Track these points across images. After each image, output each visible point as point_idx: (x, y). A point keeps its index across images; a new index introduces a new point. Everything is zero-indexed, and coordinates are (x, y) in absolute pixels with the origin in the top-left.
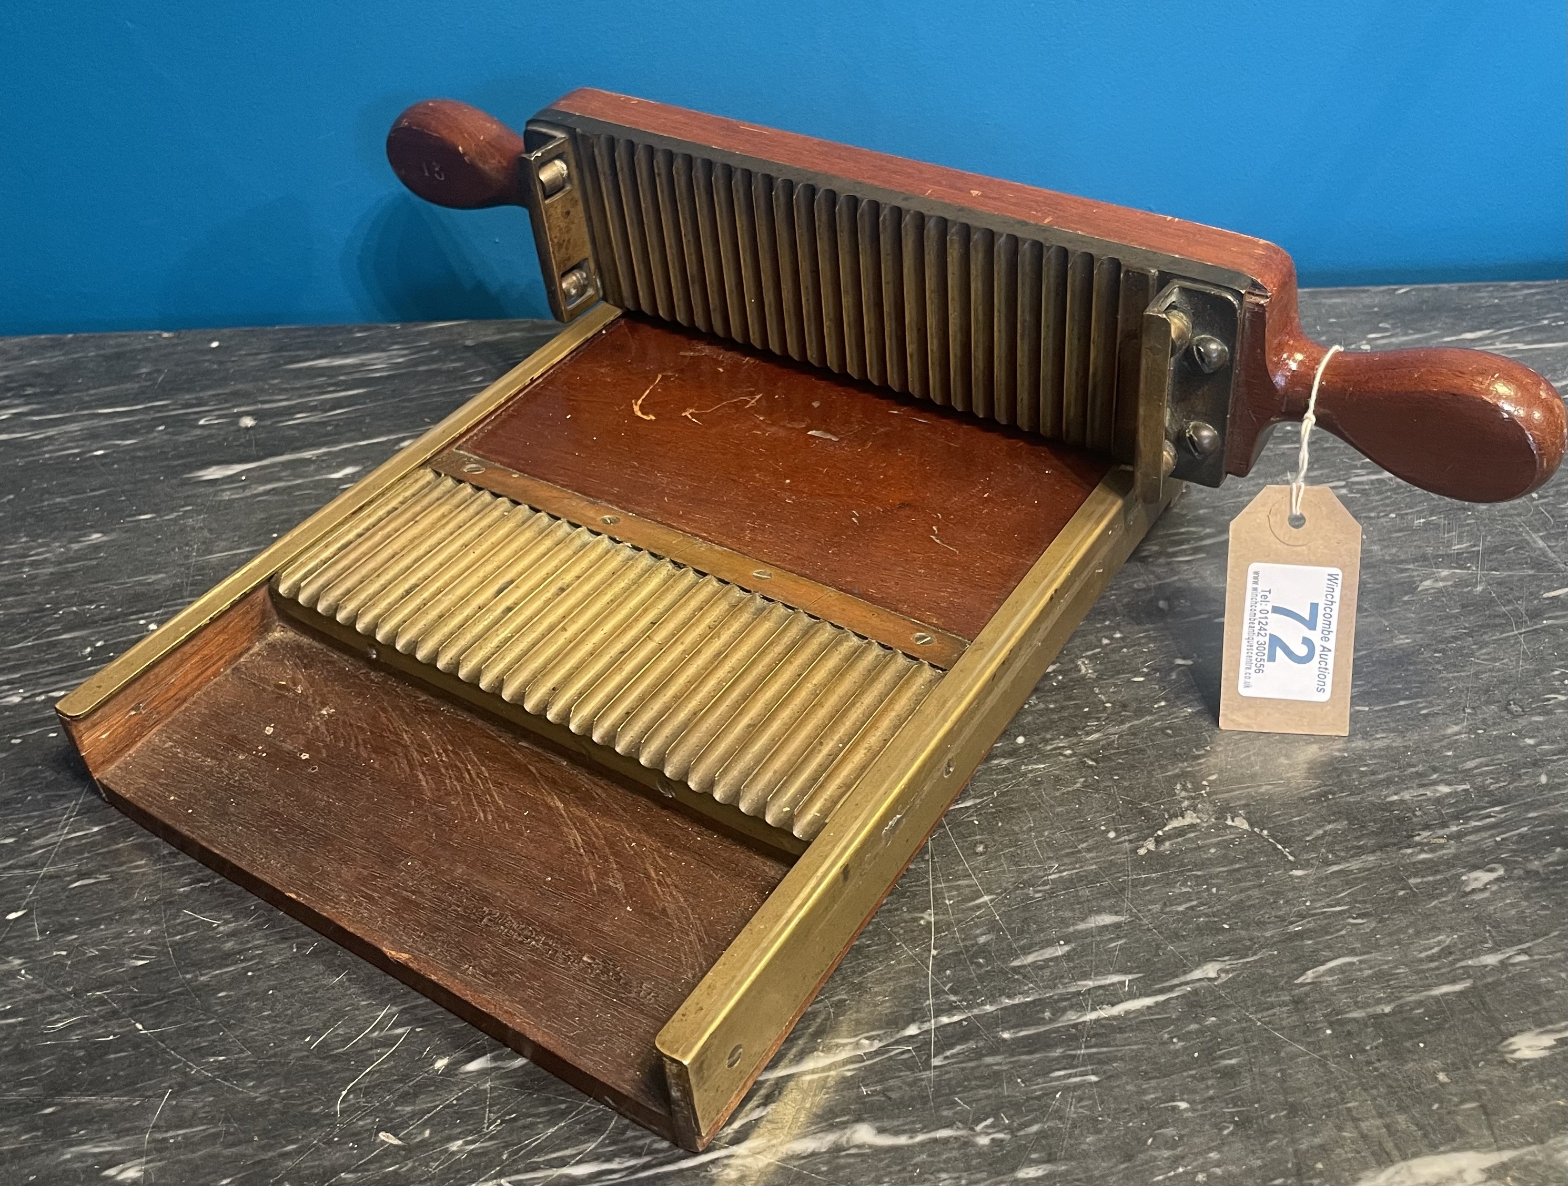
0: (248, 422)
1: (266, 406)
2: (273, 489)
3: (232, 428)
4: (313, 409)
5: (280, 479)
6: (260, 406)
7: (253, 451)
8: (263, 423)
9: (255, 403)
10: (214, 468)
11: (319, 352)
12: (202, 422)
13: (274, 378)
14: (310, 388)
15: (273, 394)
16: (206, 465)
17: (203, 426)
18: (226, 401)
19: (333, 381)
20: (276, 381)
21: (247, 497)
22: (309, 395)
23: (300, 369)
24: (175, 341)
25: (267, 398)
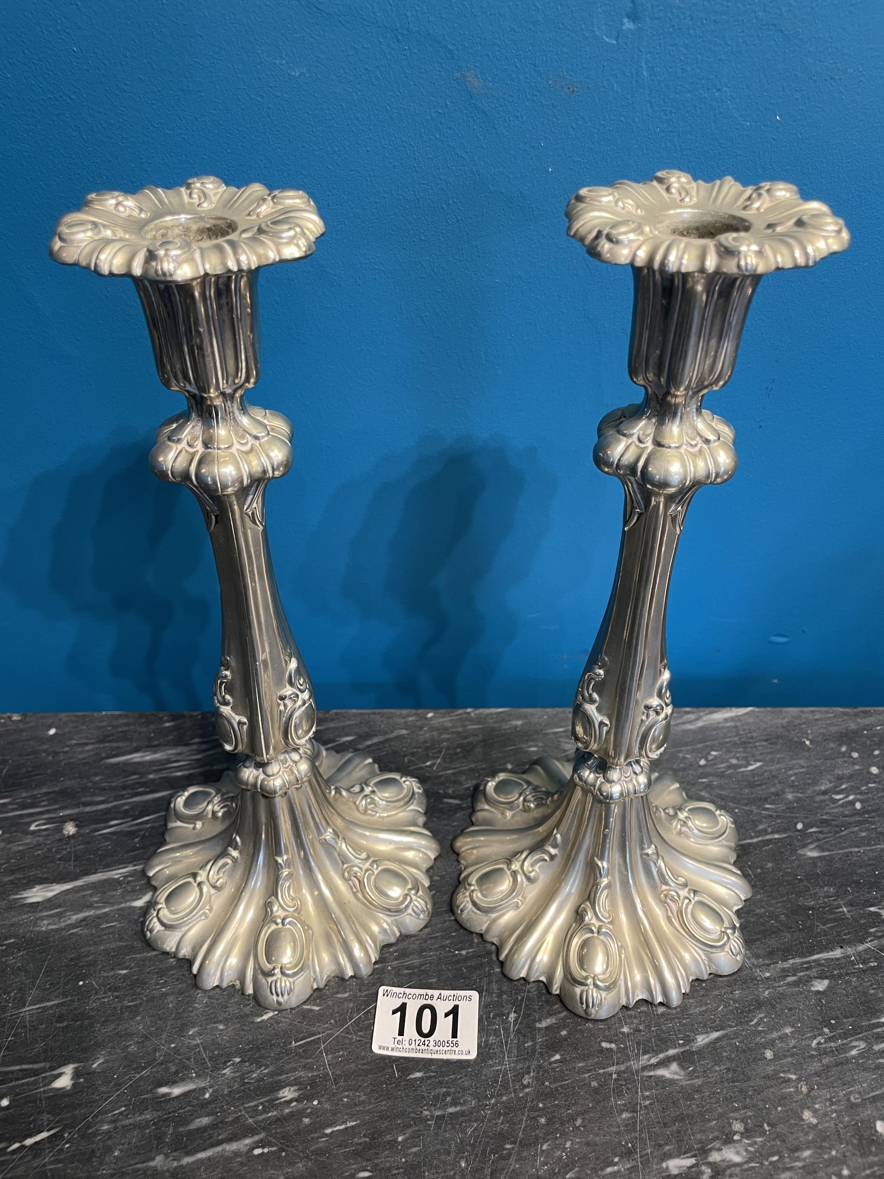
0: (70, 829)
1: (88, 809)
2: (85, 919)
3: (58, 836)
4: (125, 814)
5: (90, 906)
6: (81, 809)
7: (71, 866)
8: (82, 831)
9: (77, 806)
10: (38, 887)
11: (135, 744)
12: (33, 828)
13: (96, 775)
14: (124, 788)
15: (94, 794)
16: (30, 884)
17: (34, 833)
18: (55, 802)
19: (143, 780)
20: (97, 778)
21: (62, 929)
22: (122, 797)
23: (117, 764)
24: (22, 726)
25: (88, 799)
